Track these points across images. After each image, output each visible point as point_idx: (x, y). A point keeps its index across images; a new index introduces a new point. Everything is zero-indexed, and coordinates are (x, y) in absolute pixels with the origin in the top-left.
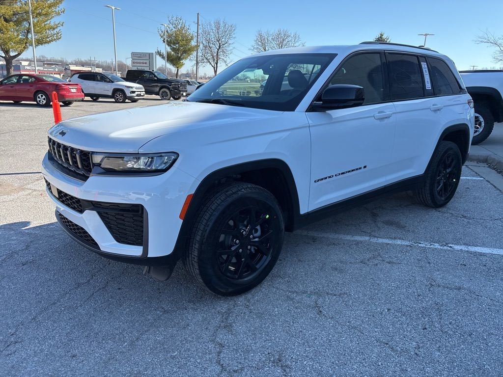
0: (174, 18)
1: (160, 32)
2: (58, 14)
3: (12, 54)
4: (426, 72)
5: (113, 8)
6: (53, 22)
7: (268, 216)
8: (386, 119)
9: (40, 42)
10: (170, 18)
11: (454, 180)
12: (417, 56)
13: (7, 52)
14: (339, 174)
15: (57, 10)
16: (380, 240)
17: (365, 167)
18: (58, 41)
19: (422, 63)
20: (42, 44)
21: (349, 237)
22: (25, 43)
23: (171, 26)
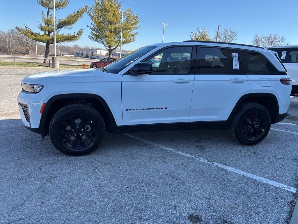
0: (201, 29)
1: (191, 37)
2: (136, 28)
3: (112, 48)
4: (236, 59)
5: (165, 24)
6: (133, 32)
7: (92, 122)
8: (184, 83)
9: (125, 42)
10: (199, 29)
11: (263, 130)
12: (229, 49)
13: (110, 47)
14: (145, 109)
15: (136, 27)
16: (179, 152)
17: (166, 108)
18: (133, 42)
19: (233, 53)
20: (126, 43)
21: (164, 148)
22: (118, 43)
23: (198, 33)
